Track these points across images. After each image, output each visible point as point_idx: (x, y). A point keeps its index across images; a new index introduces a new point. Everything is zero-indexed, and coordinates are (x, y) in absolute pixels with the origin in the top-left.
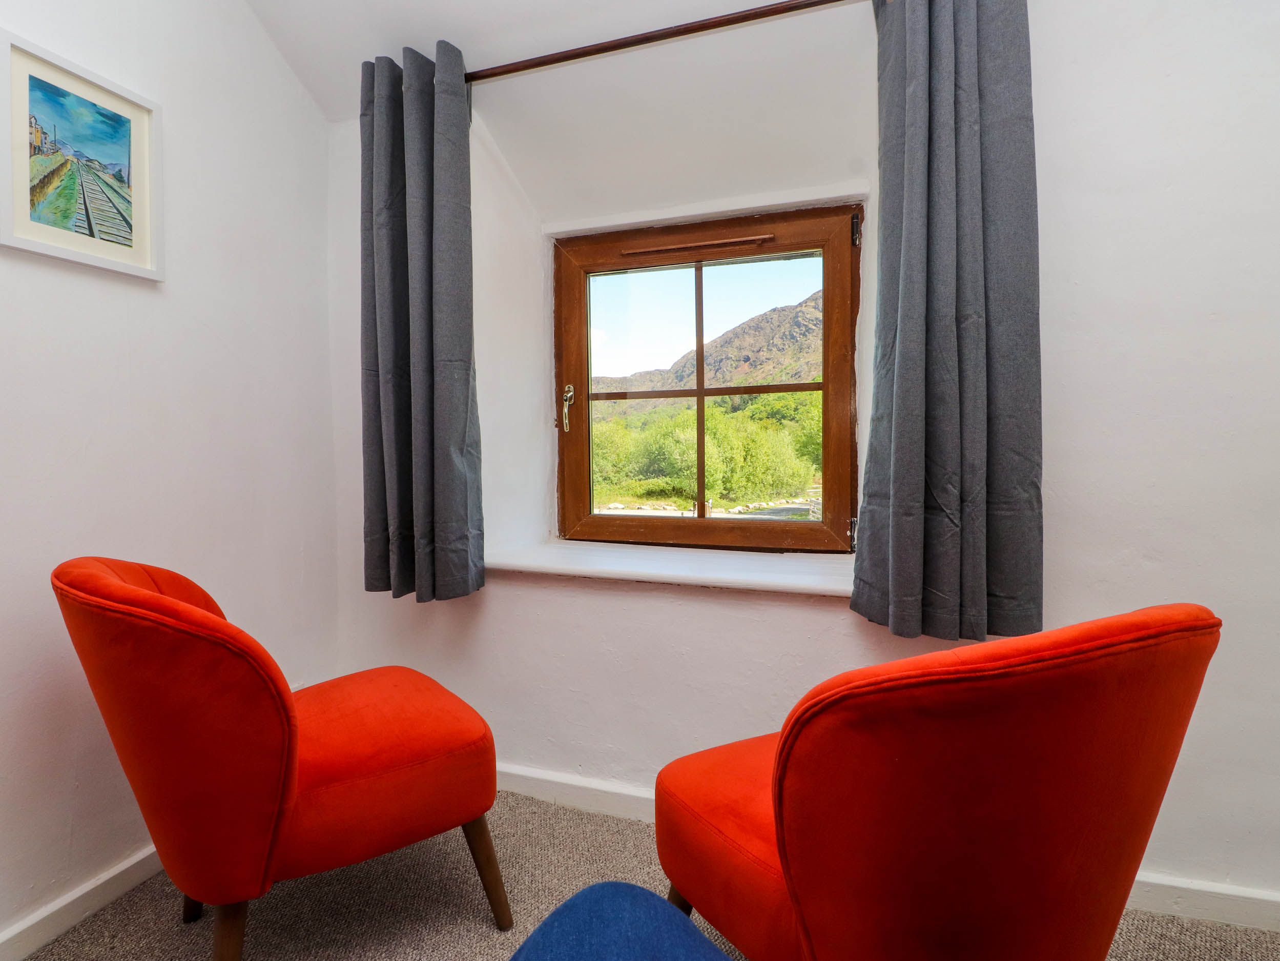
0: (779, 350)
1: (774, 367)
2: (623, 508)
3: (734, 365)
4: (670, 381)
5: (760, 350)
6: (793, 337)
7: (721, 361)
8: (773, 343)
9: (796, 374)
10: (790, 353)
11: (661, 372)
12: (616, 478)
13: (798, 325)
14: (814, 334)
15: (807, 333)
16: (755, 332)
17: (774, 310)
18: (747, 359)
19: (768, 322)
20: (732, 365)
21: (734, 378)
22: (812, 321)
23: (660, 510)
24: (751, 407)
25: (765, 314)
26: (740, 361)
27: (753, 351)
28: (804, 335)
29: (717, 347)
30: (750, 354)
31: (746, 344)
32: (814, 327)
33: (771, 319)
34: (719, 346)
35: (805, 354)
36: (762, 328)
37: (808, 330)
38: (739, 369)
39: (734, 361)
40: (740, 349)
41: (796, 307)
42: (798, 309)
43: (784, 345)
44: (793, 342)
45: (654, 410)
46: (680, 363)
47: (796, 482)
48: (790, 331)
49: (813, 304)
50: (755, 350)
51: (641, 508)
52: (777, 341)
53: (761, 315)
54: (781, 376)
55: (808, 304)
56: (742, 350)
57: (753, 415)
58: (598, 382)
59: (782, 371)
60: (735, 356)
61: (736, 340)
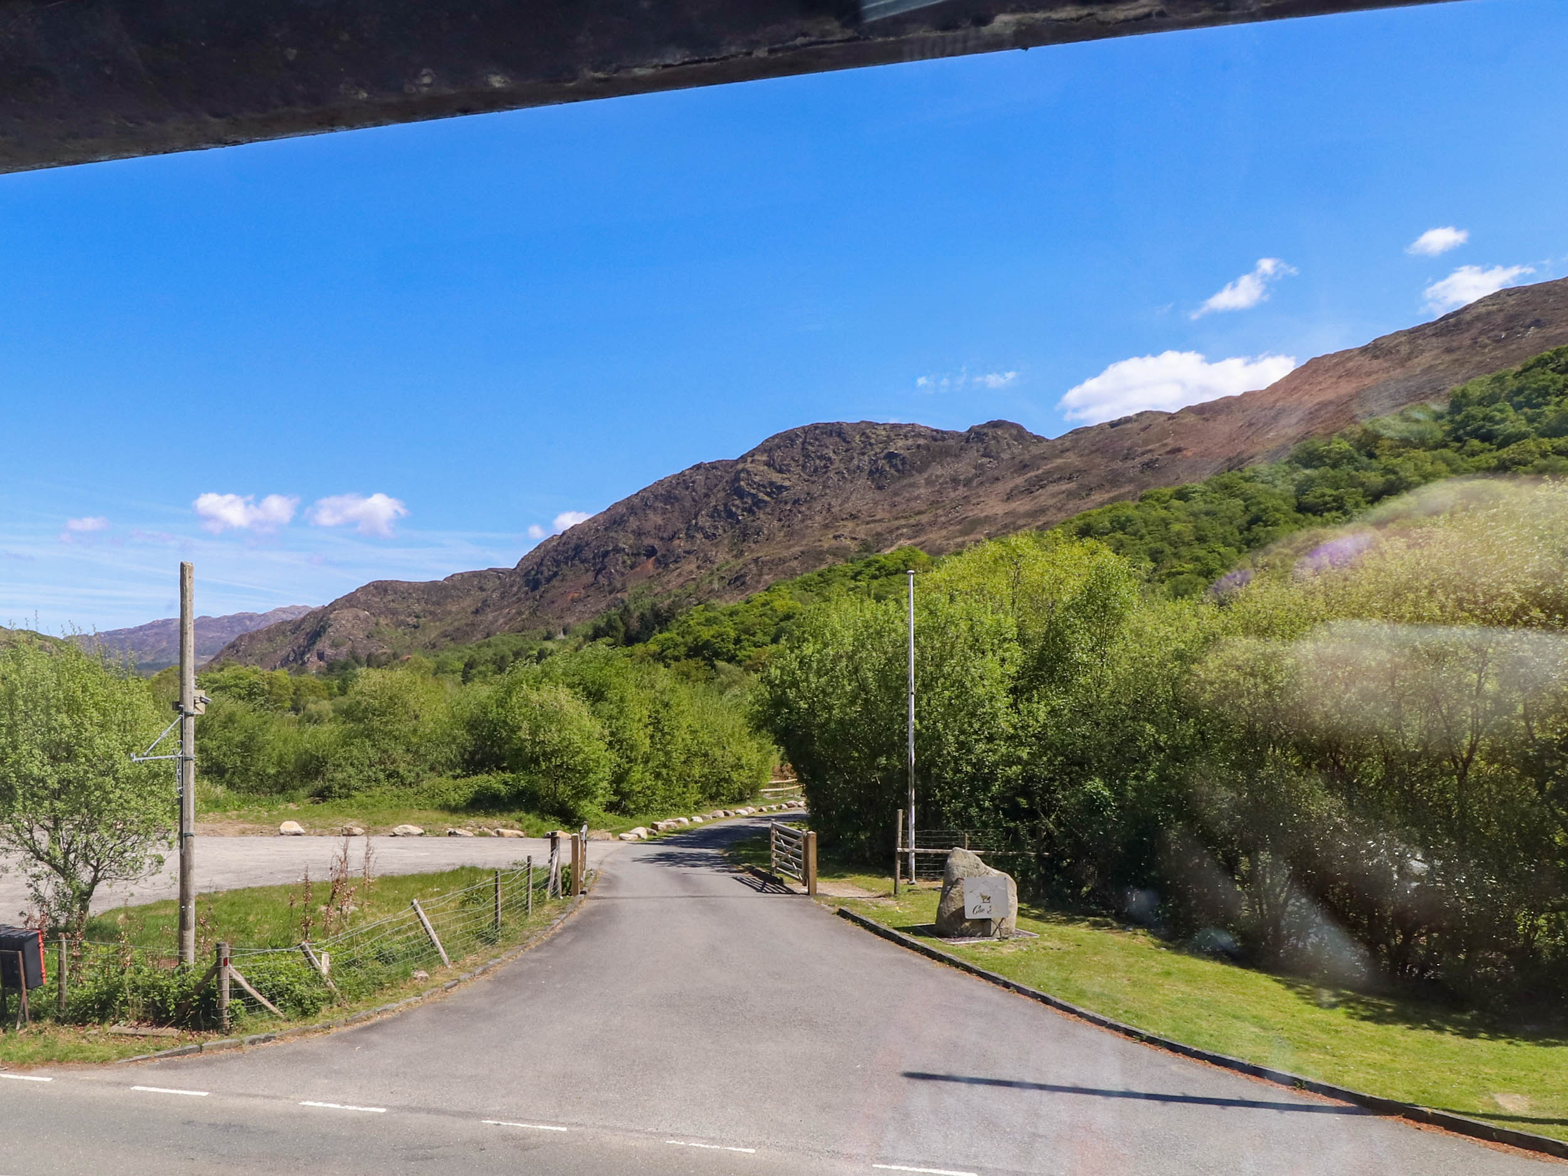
0: (707, 537)
1: (698, 567)
2: (421, 835)
3: (629, 562)
4: (515, 589)
5: (673, 537)
6: (731, 515)
7: (606, 554)
8: (696, 524)
9: (737, 579)
10: (726, 542)
11: (497, 573)
12: (413, 774)
13: (740, 493)
14: (768, 510)
15: (754, 508)
16: (665, 504)
17: (698, 467)
18: (651, 552)
19: (687, 488)
20: (624, 562)
21: (629, 586)
22: (764, 486)
23: (491, 836)
24: (660, 637)
25: (682, 474)
26: (639, 554)
27: (662, 539)
28: (750, 511)
29: (598, 530)
30: (657, 544)
31: (648, 526)
32: (766, 498)
33: (693, 482)
34: (602, 528)
35: (753, 546)
36: (677, 499)
37: (758, 503)
38: (638, 569)
39: (628, 555)
40: (639, 534)
41: (737, 462)
42: (740, 466)
43: (716, 528)
44: (730, 523)
45: (487, 640)
46: (533, 557)
47: (740, 778)
48: (725, 505)
49: (765, 458)
50: (665, 535)
51: (455, 834)
52: (704, 521)
53: (674, 476)
54: (711, 582)
55: (756, 457)
56: (643, 537)
57: (663, 651)
58: (386, 591)
59: (712, 574)
60: (630, 547)
61: (631, 519)
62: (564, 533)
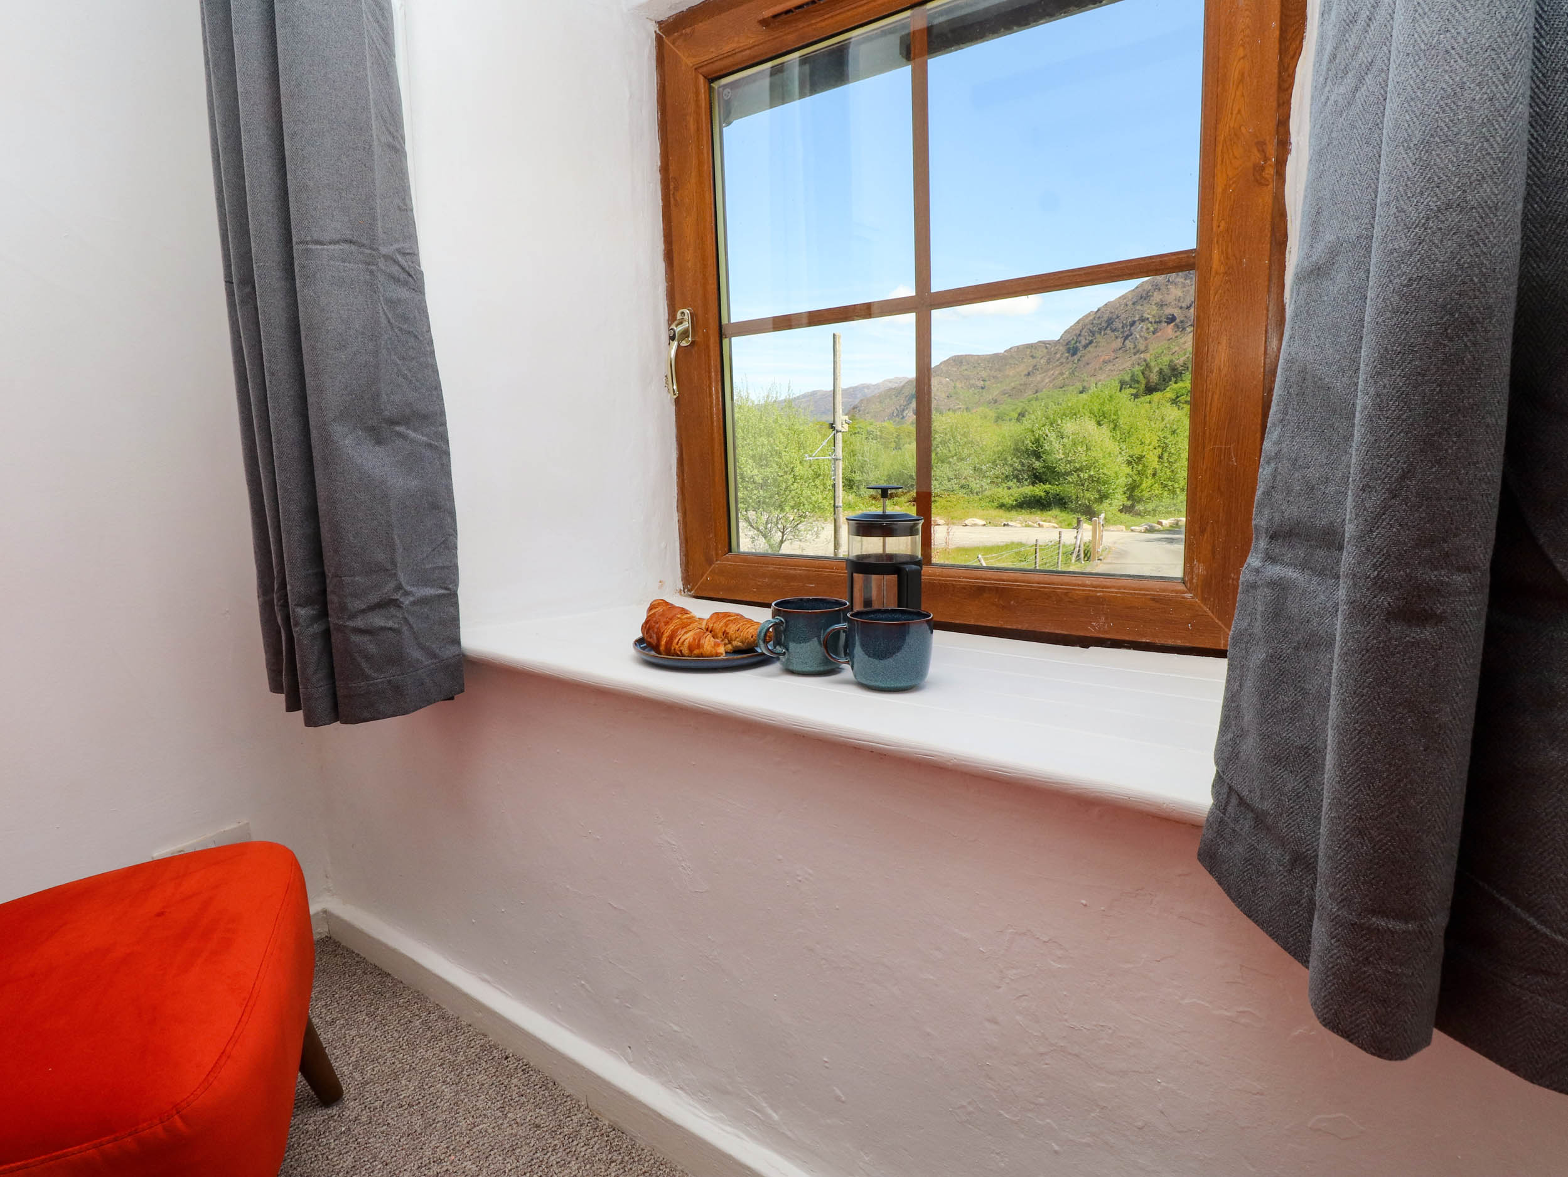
2: (984, 525)
3: (1152, 329)
4: (1058, 356)
5: (1191, 306)
7: (1133, 323)
11: (1045, 344)
12: (978, 486)
16: (1186, 279)
18: (1171, 319)
20: (1148, 329)
21: (1151, 347)
23: (1034, 527)
24: (1175, 386)
26: (1160, 322)
27: (1181, 308)
29: (1127, 305)
30: (1176, 312)
31: (1170, 298)
34: (1130, 303)
38: (1159, 334)
39: (1151, 323)
40: (1162, 305)
45: (1035, 396)
46: (1074, 330)
50: (1184, 305)
51: (1008, 525)
56: (1165, 308)
57: (1178, 397)
58: (961, 362)
60: (1154, 316)
61: (1155, 293)
62: (1099, 310)
